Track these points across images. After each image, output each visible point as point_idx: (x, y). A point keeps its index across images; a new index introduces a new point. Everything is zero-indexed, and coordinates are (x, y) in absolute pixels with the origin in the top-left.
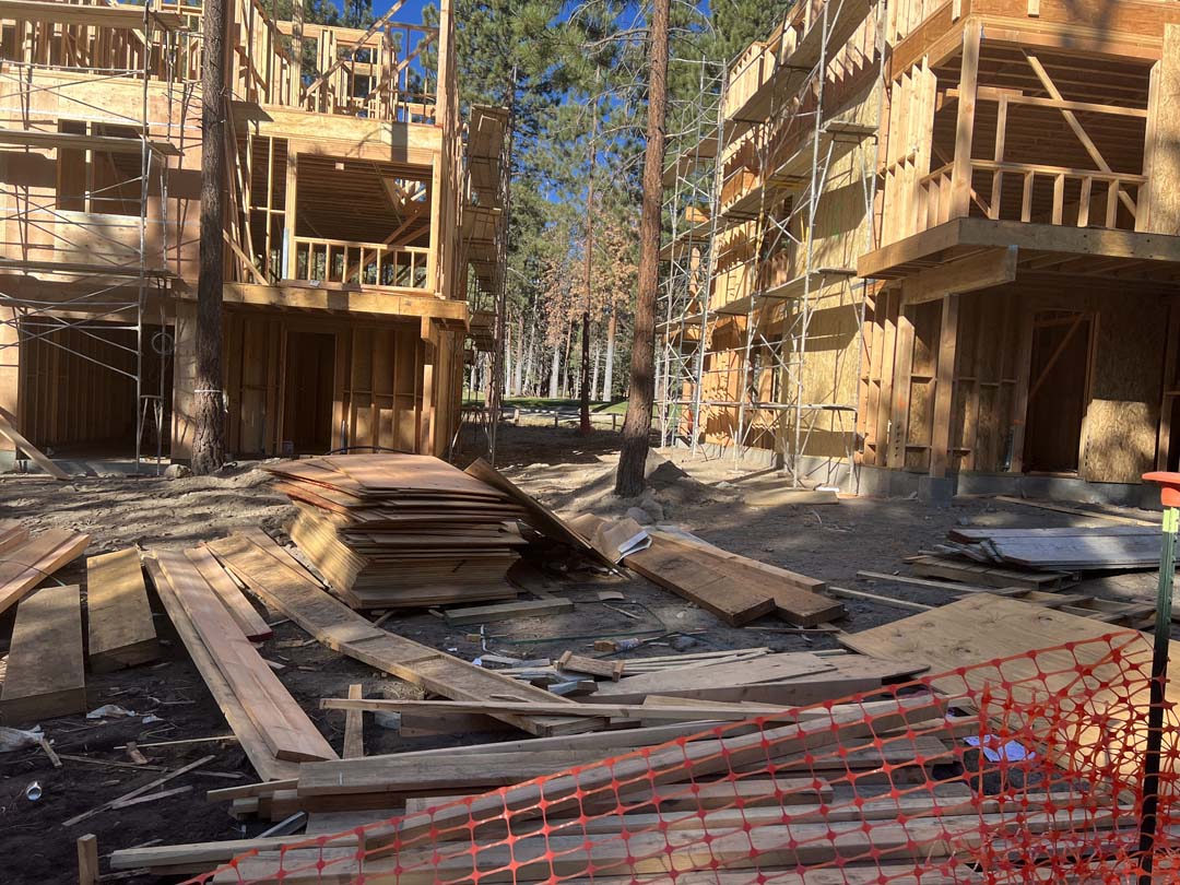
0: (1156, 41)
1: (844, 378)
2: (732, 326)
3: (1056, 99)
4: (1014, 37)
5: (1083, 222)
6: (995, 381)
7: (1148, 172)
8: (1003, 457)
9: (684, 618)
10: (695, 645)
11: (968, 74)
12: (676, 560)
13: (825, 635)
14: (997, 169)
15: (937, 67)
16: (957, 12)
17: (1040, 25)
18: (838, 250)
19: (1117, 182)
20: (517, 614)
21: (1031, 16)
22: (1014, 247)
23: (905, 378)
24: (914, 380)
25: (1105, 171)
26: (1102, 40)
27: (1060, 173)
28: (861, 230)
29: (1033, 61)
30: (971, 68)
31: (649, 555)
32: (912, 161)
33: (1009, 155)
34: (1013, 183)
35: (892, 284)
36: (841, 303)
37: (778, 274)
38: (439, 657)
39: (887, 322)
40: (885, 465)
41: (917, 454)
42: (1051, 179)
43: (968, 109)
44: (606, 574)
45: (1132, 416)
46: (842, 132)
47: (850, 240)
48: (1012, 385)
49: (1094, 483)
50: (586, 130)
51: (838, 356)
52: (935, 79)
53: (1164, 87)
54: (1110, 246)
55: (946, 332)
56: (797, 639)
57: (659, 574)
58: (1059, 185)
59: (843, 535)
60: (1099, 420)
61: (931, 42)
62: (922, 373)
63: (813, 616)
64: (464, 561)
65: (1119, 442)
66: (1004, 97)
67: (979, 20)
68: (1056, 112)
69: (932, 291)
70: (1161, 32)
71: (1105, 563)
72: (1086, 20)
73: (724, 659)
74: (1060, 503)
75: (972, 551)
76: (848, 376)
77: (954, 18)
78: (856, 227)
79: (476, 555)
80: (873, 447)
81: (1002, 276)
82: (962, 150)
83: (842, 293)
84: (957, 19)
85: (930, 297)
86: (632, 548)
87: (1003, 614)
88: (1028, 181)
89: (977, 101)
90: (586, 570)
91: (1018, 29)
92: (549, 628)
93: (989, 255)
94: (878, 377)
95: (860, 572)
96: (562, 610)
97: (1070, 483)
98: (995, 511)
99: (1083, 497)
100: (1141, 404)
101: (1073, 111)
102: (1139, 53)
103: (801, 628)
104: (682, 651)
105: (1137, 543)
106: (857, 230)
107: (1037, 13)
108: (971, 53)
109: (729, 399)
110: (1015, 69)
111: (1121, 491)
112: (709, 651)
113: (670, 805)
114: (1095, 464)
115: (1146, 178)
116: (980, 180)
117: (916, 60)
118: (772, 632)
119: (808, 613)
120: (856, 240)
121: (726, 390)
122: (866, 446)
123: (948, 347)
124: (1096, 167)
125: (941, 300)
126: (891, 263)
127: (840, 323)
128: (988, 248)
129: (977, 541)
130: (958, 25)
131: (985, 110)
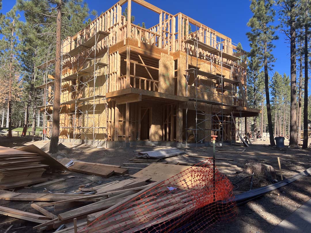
0: (160, 56)
1: (101, 121)
2: (66, 107)
3: (144, 64)
4: (136, 51)
5: (150, 90)
6: (134, 121)
7: (160, 80)
8: (137, 137)
9: (94, 178)
10: (102, 183)
11: (128, 57)
12: (84, 166)
13: (127, 176)
14: (135, 77)
15: (121, 54)
16: (125, 43)
17: (140, 49)
18: (97, 91)
19: (155, 82)
20: (52, 184)
21: (139, 47)
22: (141, 94)
23: (117, 121)
24: (119, 121)
25: (153, 80)
26: (151, 54)
27: (146, 79)
28: (104, 86)
29: (139, 56)
30: (129, 56)
31: (74, 166)
32: (116, 73)
33: (136, 75)
34: (137, 80)
35: (113, 100)
36: (99, 103)
37: (79, 95)
38: (47, 195)
39: (112, 108)
40: (114, 140)
41: (120, 138)
42: (144, 80)
43: (129, 64)
44: (64, 172)
45: (158, 128)
46: (100, 64)
47: (101, 88)
48: (137, 122)
49: (153, 142)
50: (9, 48)
51: (99, 116)
52: (120, 56)
53: (161, 65)
54: (157, 95)
55: (127, 111)
56: (122, 178)
57: (80, 170)
58: (145, 82)
59: (112, 157)
60: (153, 129)
61: (119, 48)
62: (121, 120)
63: (123, 173)
64: (31, 173)
65: (156, 133)
66: (135, 63)
67: (130, 46)
68: (144, 67)
69: (123, 102)
70: (160, 54)
71: (165, 156)
72: (148, 49)
73: (113, 184)
74: (148, 146)
75: (144, 156)
76: (102, 120)
77: (124, 44)
78: (102, 86)
79: (34, 171)
80: (110, 137)
81: (139, 100)
82: (128, 73)
83: (99, 101)
84: (125, 45)
85: (123, 103)
86: (70, 165)
87: (159, 166)
88: (140, 80)
89: (130, 63)
90: (58, 172)
91: (137, 49)
92: (62, 186)
93: (136, 96)
94: (110, 121)
95: (124, 164)
96: (62, 181)
97: (148, 142)
98: (138, 149)
99: (151, 144)
100: (160, 125)
101: (147, 67)
102: (157, 58)
103: (121, 176)
104: (100, 184)
105: (168, 152)
106: (103, 87)
107: (140, 47)
108: (128, 52)
109: (66, 126)
110: (136, 57)
111: (157, 143)
112: (106, 183)
113: (134, 206)
114: (153, 137)
115: (159, 82)
116: (132, 79)
117: (116, 51)
118: (117, 177)
119: (122, 172)
120: (102, 89)
121: (65, 124)
122: (108, 136)
123: (128, 114)
124: (151, 79)
125: (126, 104)
126: (115, 95)
127: (99, 108)
128: (136, 94)
129: (145, 154)
130: (125, 46)
131: (132, 65)
